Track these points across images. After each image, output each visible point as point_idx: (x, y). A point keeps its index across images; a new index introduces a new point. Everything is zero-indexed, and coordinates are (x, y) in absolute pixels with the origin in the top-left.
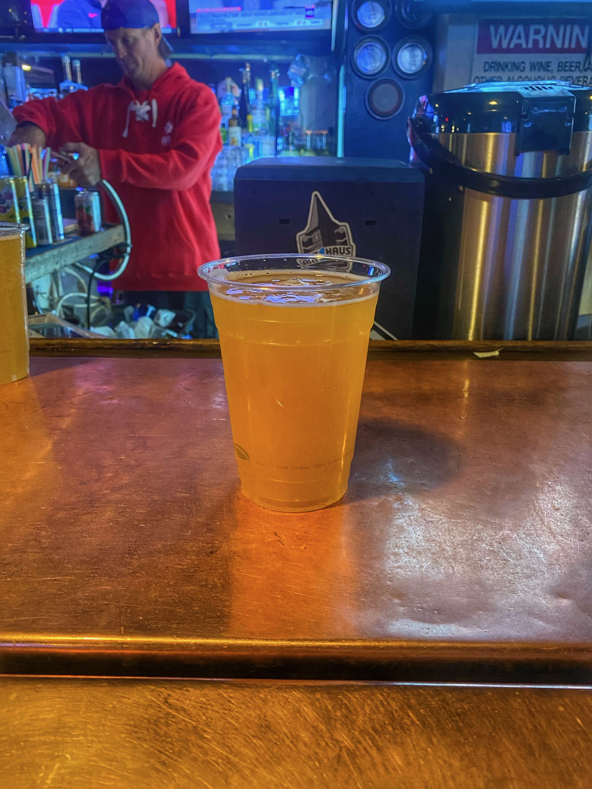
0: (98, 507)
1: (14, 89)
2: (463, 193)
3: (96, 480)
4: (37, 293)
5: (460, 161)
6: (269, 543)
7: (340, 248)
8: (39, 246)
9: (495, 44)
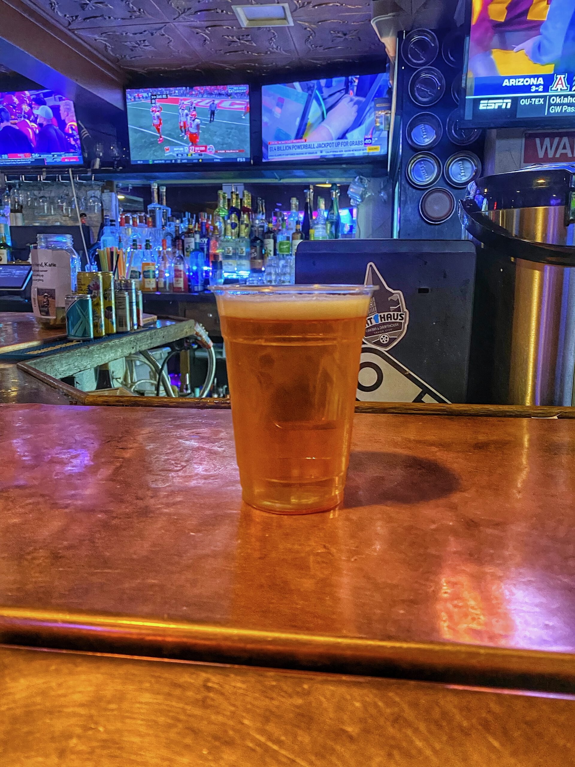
0: (152, 517)
1: (110, 210)
2: (514, 263)
3: (152, 497)
4: (113, 378)
5: (511, 233)
6: (318, 554)
7: (394, 314)
8: (117, 333)
9: (541, 155)
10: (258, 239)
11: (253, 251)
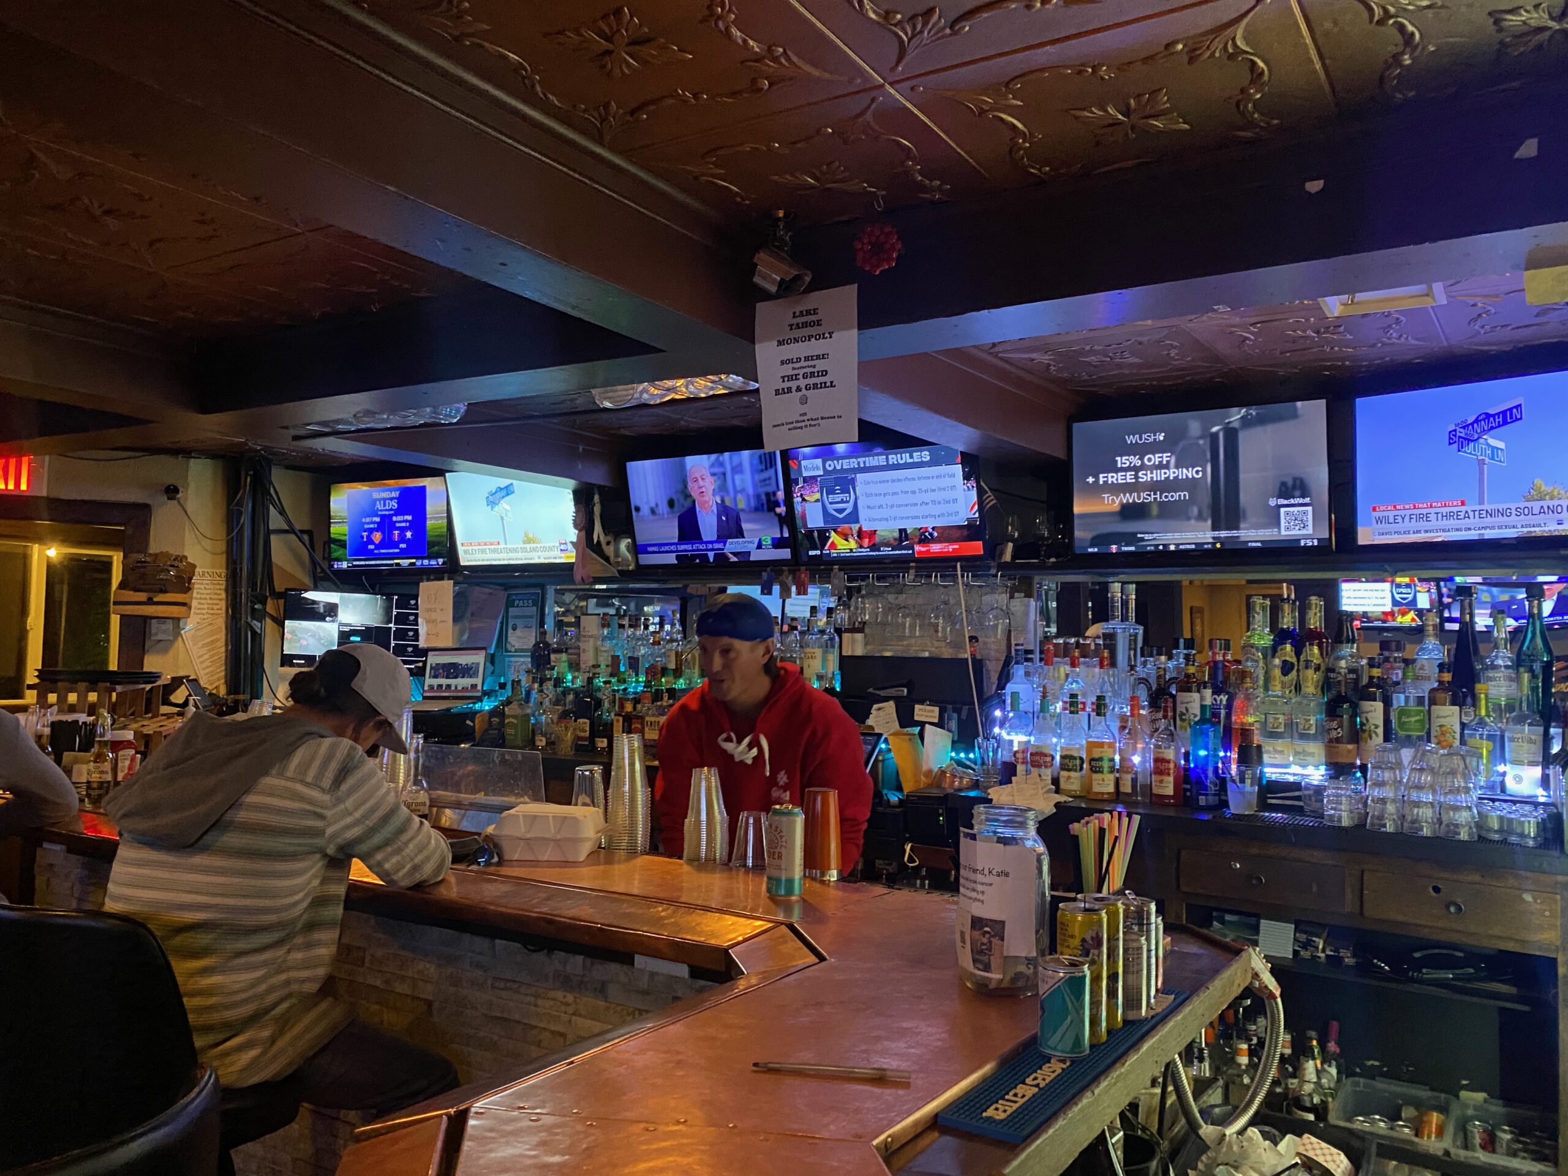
1: (1023, 630)
10: (1345, 699)
11: (1334, 724)
